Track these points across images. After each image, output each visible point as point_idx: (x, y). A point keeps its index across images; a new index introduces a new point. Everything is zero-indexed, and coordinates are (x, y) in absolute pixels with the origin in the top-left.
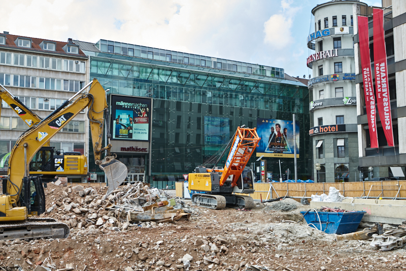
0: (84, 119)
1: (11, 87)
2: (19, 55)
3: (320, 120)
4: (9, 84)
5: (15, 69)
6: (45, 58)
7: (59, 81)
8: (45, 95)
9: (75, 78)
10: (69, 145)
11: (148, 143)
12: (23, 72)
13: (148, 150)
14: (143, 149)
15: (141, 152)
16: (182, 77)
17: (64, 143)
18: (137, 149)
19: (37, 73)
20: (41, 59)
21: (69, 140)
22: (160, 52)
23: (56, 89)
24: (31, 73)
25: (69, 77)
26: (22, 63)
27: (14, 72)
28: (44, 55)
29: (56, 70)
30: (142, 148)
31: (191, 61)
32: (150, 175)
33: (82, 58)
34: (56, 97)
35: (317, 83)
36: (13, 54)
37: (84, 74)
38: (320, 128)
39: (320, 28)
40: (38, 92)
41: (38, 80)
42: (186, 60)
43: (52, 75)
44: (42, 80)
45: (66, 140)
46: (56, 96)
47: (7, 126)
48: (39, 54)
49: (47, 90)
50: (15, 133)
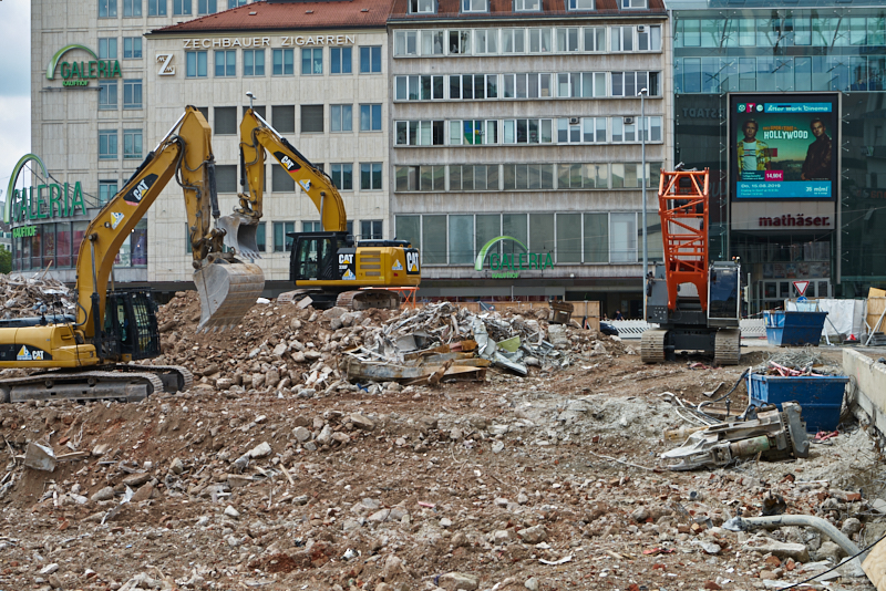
0: (661, 158)
1: (500, 101)
2: (513, 31)
4: (494, 95)
5: (507, 62)
6: (567, 30)
7: (601, 75)
8: (572, 111)
9: (638, 65)
10: (628, 218)
11: (833, 204)
12: (523, 67)
13: (831, 220)
14: (818, 219)
15: (813, 227)
17: (616, 213)
18: (801, 222)
19: (553, 65)
20: (559, 33)
21: (627, 207)
23: (594, 95)
25: (624, 65)
26: (520, 47)
27: (504, 66)
28: (567, 22)
29: (595, 52)
30: (814, 217)
32: (839, 282)
34: (596, 113)
36: (500, 31)
37: (658, 54)
40: (557, 105)
41: (554, 80)
43: (585, 66)
44: (563, 79)
45: (620, 207)
46: (596, 109)
47: (494, 184)
48: (557, 23)
49: (575, 101)
50: (512, 198)
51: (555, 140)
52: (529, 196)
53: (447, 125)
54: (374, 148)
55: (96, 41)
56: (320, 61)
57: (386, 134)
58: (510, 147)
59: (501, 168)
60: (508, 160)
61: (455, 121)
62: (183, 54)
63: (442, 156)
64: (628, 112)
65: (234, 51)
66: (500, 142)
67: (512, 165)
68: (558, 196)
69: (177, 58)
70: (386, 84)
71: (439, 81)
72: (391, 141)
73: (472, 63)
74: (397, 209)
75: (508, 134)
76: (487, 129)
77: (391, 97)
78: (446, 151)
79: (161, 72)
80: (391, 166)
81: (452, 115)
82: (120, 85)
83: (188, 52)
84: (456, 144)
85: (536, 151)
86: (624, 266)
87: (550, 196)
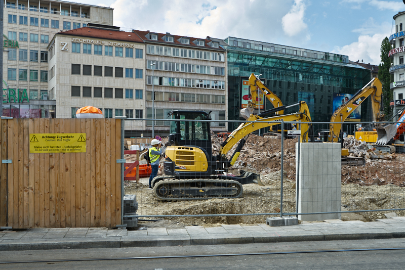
0: (224, 94)
1: (180, 72)
2: (184, 49)
3: (401, 96)
4: (178, 70)
5: (182, 60)
6: (199, 51)
7: (208, 67)
8: (200, 78)
9: (218, 65)
10: (215, 113)
11: (263, 111)
12: (186, 62)
16: (282, 63)
17: (212, 111)
19: (195, 63)
21: (215, 109)
22: (267, 45)
23: (207, 73)
24: (191, 62)
25: (215, 65)
26: (185, 56)
27: (180, 61)
28: (199, 49)
29: (207, 59)
31: (287, 52)
33: (221, 51)
35: (399, 69)
36: (180, 49)
37: (224, 62)
38: (402, 101)
39: (401, 29)
40: (196, 75)
41: (195, 67)
42: (284, 51)
43: (204, 64)
44: (198, 67)
45: (213, 109)
46: (207, 78)
47: (178, 99)
48: (196, 49)
49: (201, 74)
50: (183, 104)
51: (196, 87)
52: (188, 104)
53: (164, 78)
54: (140, 84)
55: (7, 32)
56: (122, 52)
57: (144, 80)
58: (183, 88)
59: (180, 94)
60: (182, 92)
61: (166, 77)
62: (71, 43)
63: (162, 89)
64: (216, 80)
65: (91, 45)
66: (180, 86)
67: (183, 93)
68: (196, 104)
69: (69, 45)
70: (144, 63)
71: (161, 63)
72: (146, 82)
73: (171, 59)
74: (147, 106)
75: (182, 83)
76: (176, 81)
77: (146, 67)
78: (163, 87)
79: (63, 49)
80: (146, 91)
81: (165, 75)
82: (18, 51)
83: (73, 42)
84: (166, 85)
85: (190, 89)
86: (214, 127)
87: (194, 104)
